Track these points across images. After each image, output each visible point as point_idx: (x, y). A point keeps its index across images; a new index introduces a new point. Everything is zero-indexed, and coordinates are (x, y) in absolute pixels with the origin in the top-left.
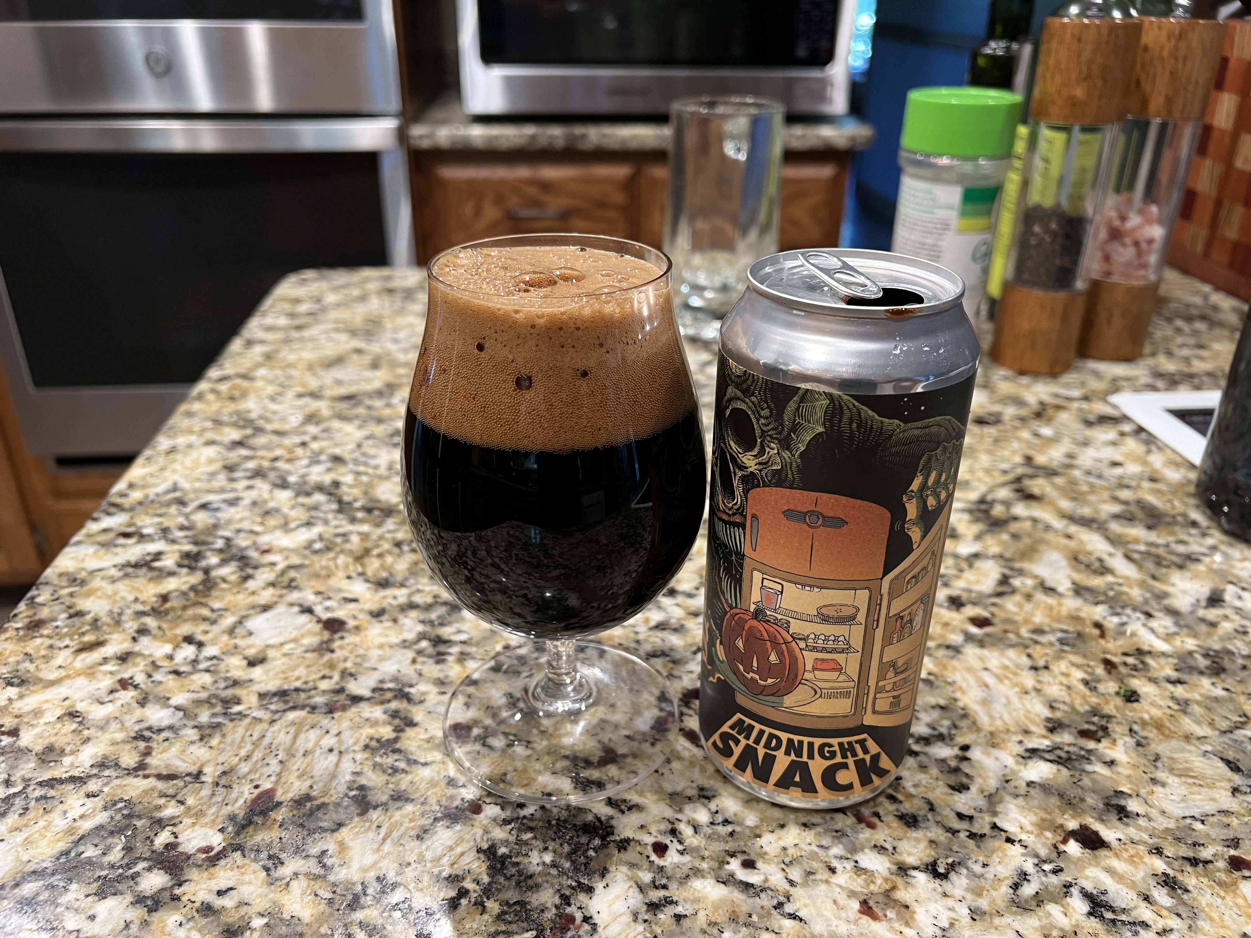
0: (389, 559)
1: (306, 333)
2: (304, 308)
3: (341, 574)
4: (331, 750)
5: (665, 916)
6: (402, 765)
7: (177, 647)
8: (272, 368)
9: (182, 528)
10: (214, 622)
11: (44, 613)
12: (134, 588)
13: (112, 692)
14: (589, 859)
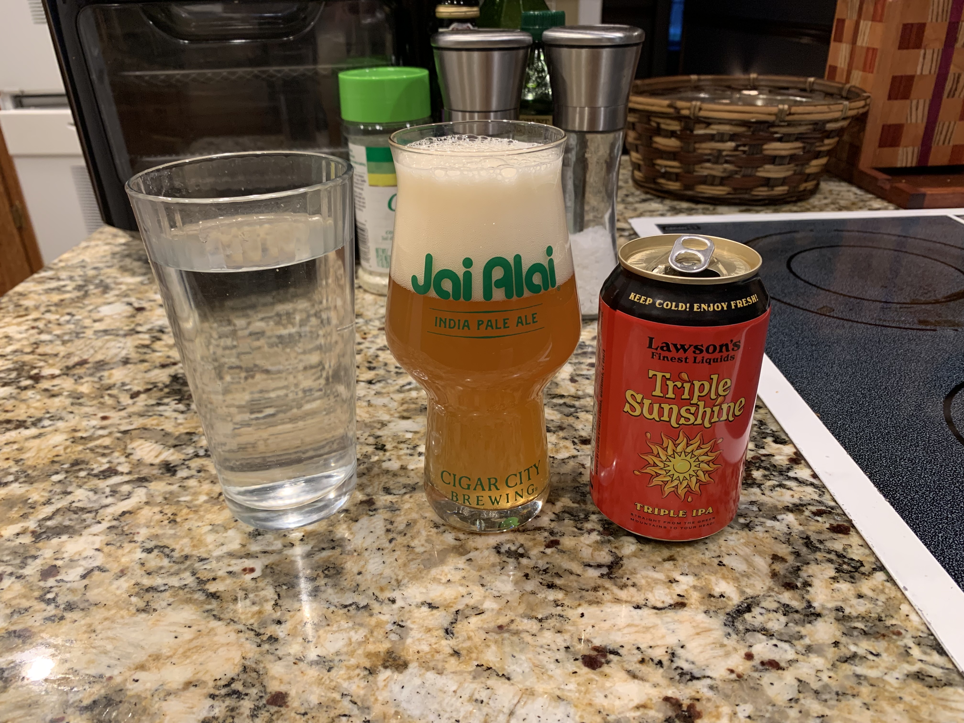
3: (151, 292)
4: (119, 347)
6: (150, 352)
9: (80, 276)
10: (83, 308)
11: (4, 304)
12: (49, 297)
13: (27, 330)
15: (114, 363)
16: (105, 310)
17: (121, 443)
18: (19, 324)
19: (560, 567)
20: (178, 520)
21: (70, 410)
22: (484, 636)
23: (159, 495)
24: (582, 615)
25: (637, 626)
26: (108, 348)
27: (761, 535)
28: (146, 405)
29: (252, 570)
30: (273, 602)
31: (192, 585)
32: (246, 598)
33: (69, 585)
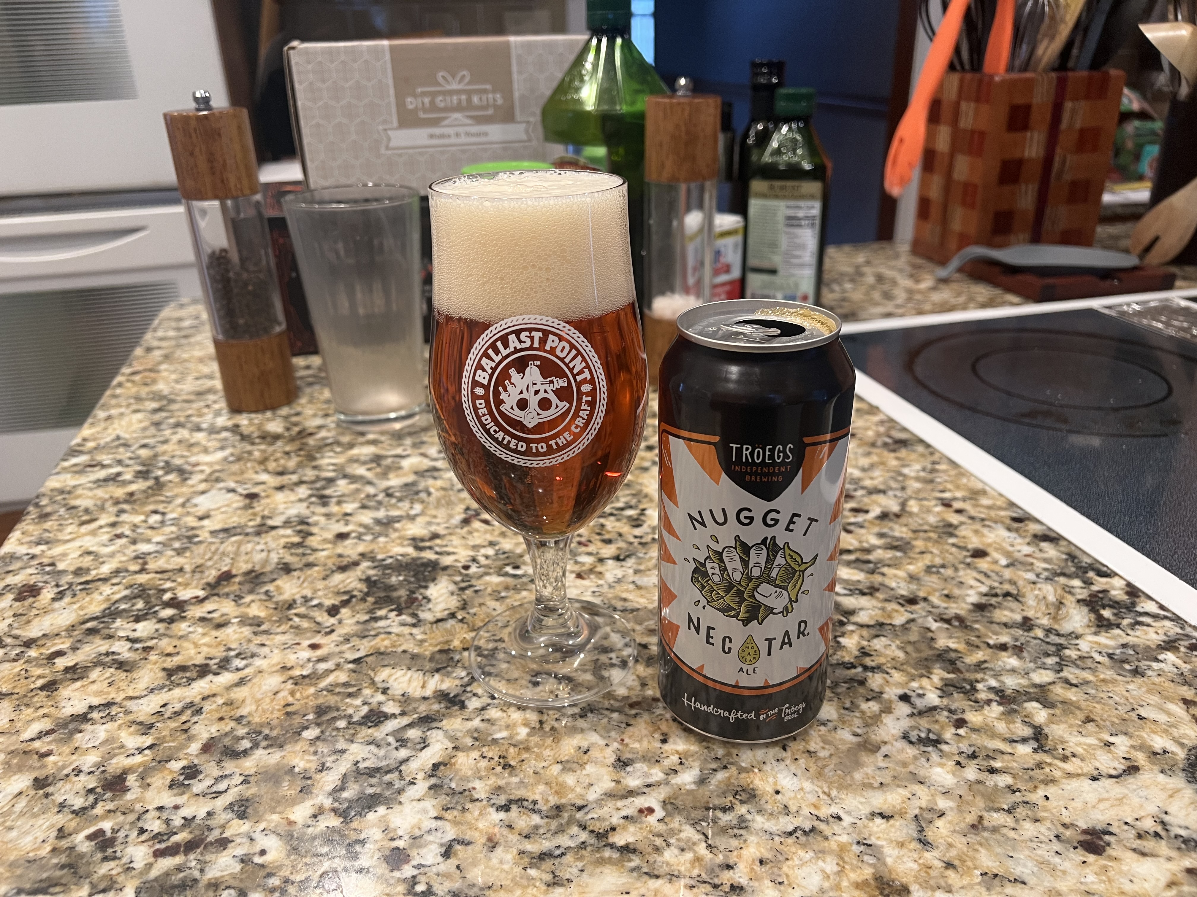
0: (282, 462)
1: (192, 340)
2: (187, 323)
3: (250, 471)
4: (262, 551)
5: (467, 592)
6: (309, 552)
7: (148, 516)
8: (171, 364)
9: (131, 458)
10: (169, 502)
11: (48, 509)
12: (107, 492)
13: (111, 540)
14: (425, 577)
15: (271, 572)
16: (204, 503)
17: (361, 676)
18: (93, 533)
19: (986, 748)
20: (513, 763)
21: (258, 642)
22: (964, 840)
23: (464, 736)
24: (1047, 798)
25: (1108, 799)
26: (247, 554)
27: (1157, 680)
28: (358, 622)
29: (651, 811)
30: (704, 845)
31: (592, 842)
32: (668, 845)
33: (434, 870)
